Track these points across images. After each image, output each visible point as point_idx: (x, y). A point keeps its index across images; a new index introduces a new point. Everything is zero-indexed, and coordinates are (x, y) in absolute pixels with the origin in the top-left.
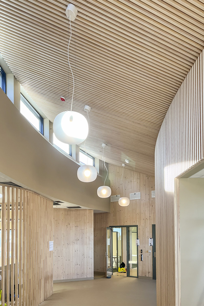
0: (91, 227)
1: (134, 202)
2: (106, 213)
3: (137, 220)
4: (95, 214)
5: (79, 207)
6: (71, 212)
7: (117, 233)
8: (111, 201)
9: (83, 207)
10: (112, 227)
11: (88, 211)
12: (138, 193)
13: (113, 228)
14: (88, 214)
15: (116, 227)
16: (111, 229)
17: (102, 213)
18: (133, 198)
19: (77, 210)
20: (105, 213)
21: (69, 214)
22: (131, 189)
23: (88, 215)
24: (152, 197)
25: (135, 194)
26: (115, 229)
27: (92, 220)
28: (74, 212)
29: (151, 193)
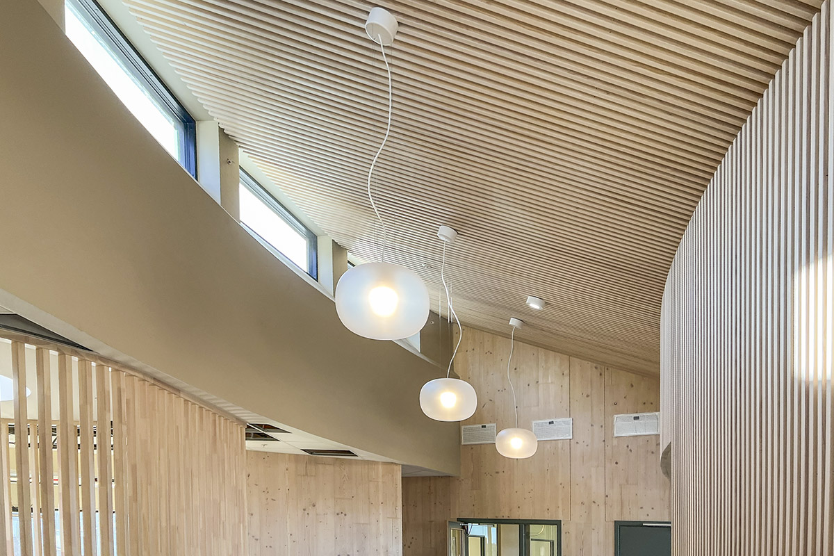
0: (393, 518)
1: (549, 447)
2: (447, 478)
3: (560, 505)
4: (405, 480)
5: (349, 452)
6: (320, 466)
7: (483, 539)
8: (463, 443)
9: (362, 454)
10: (466, 521)
11: (380, 467)
12: (564, 419)
13: (470, 525)
14: (383, 476)
15: (480, 521)
16: (463, 527)
17: (430, 477)
18: (546, 437)
19: (342, 462)
20: (442, 477)
21: (314, 474)
22: (538, 405)
23: (380, 480)
24: (616, 435)
25: (550, 423)
26: (475, 529)
27: (397, 497)
28: (330, 469)
29: (613, 421)
